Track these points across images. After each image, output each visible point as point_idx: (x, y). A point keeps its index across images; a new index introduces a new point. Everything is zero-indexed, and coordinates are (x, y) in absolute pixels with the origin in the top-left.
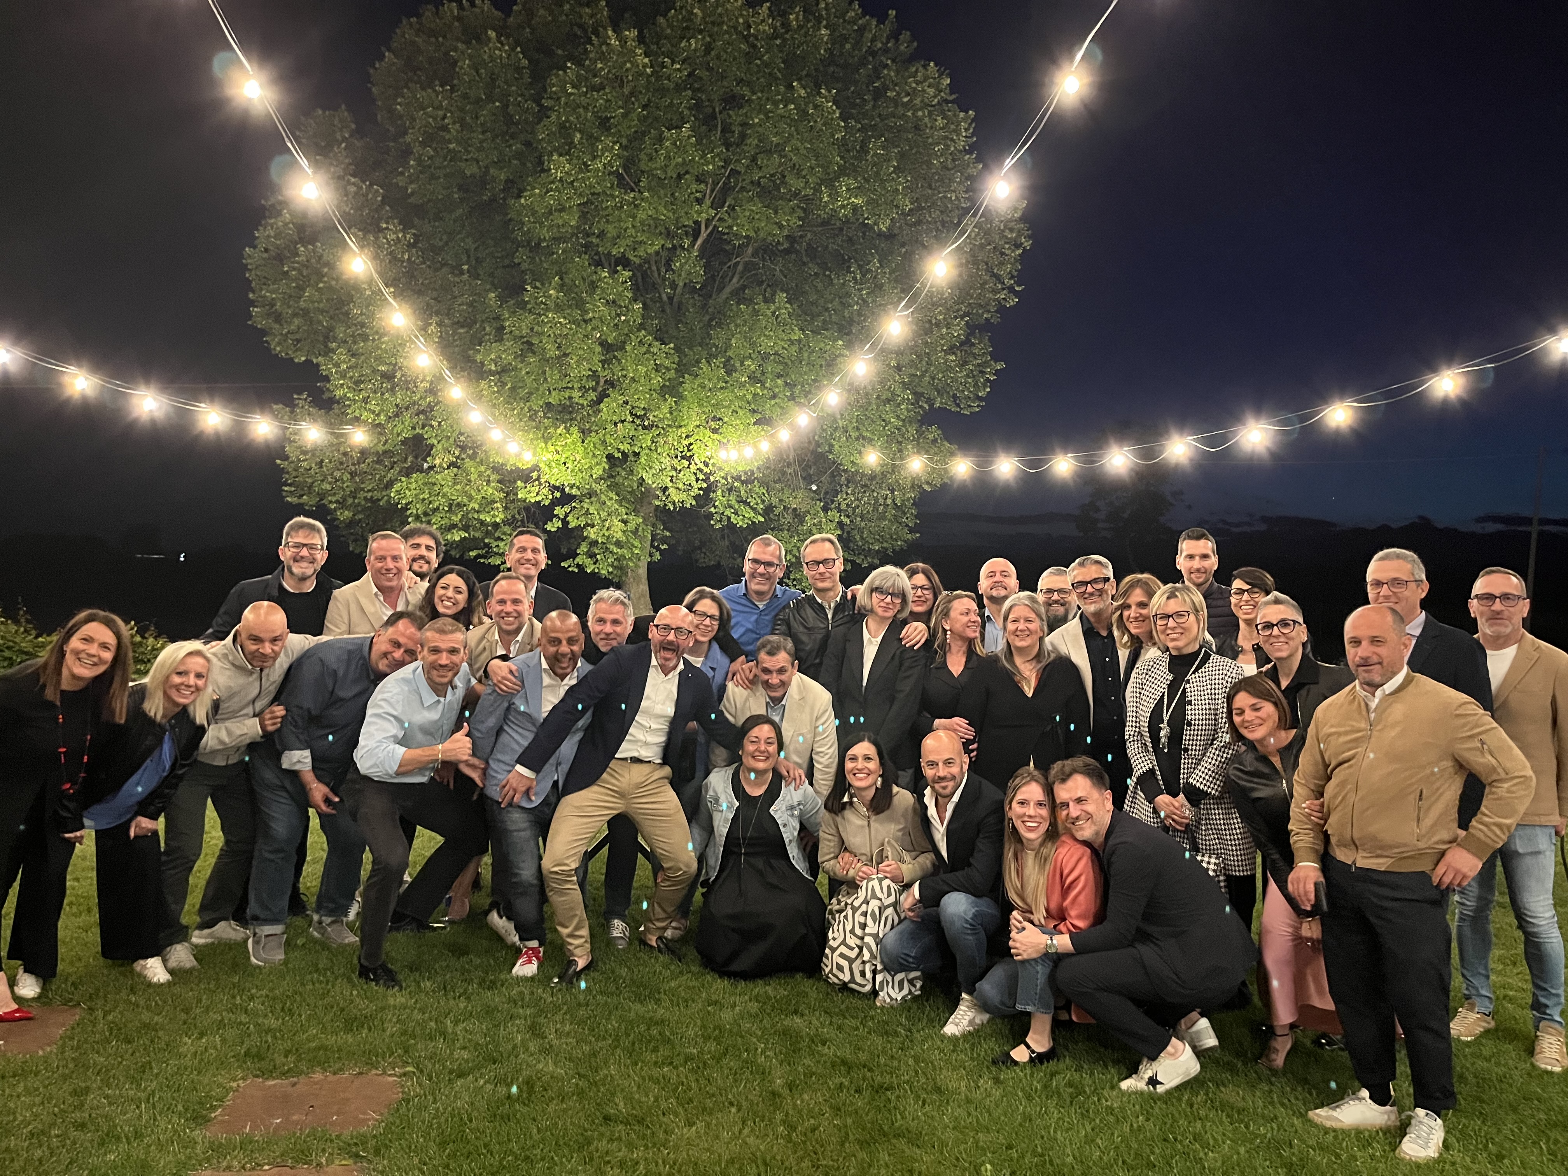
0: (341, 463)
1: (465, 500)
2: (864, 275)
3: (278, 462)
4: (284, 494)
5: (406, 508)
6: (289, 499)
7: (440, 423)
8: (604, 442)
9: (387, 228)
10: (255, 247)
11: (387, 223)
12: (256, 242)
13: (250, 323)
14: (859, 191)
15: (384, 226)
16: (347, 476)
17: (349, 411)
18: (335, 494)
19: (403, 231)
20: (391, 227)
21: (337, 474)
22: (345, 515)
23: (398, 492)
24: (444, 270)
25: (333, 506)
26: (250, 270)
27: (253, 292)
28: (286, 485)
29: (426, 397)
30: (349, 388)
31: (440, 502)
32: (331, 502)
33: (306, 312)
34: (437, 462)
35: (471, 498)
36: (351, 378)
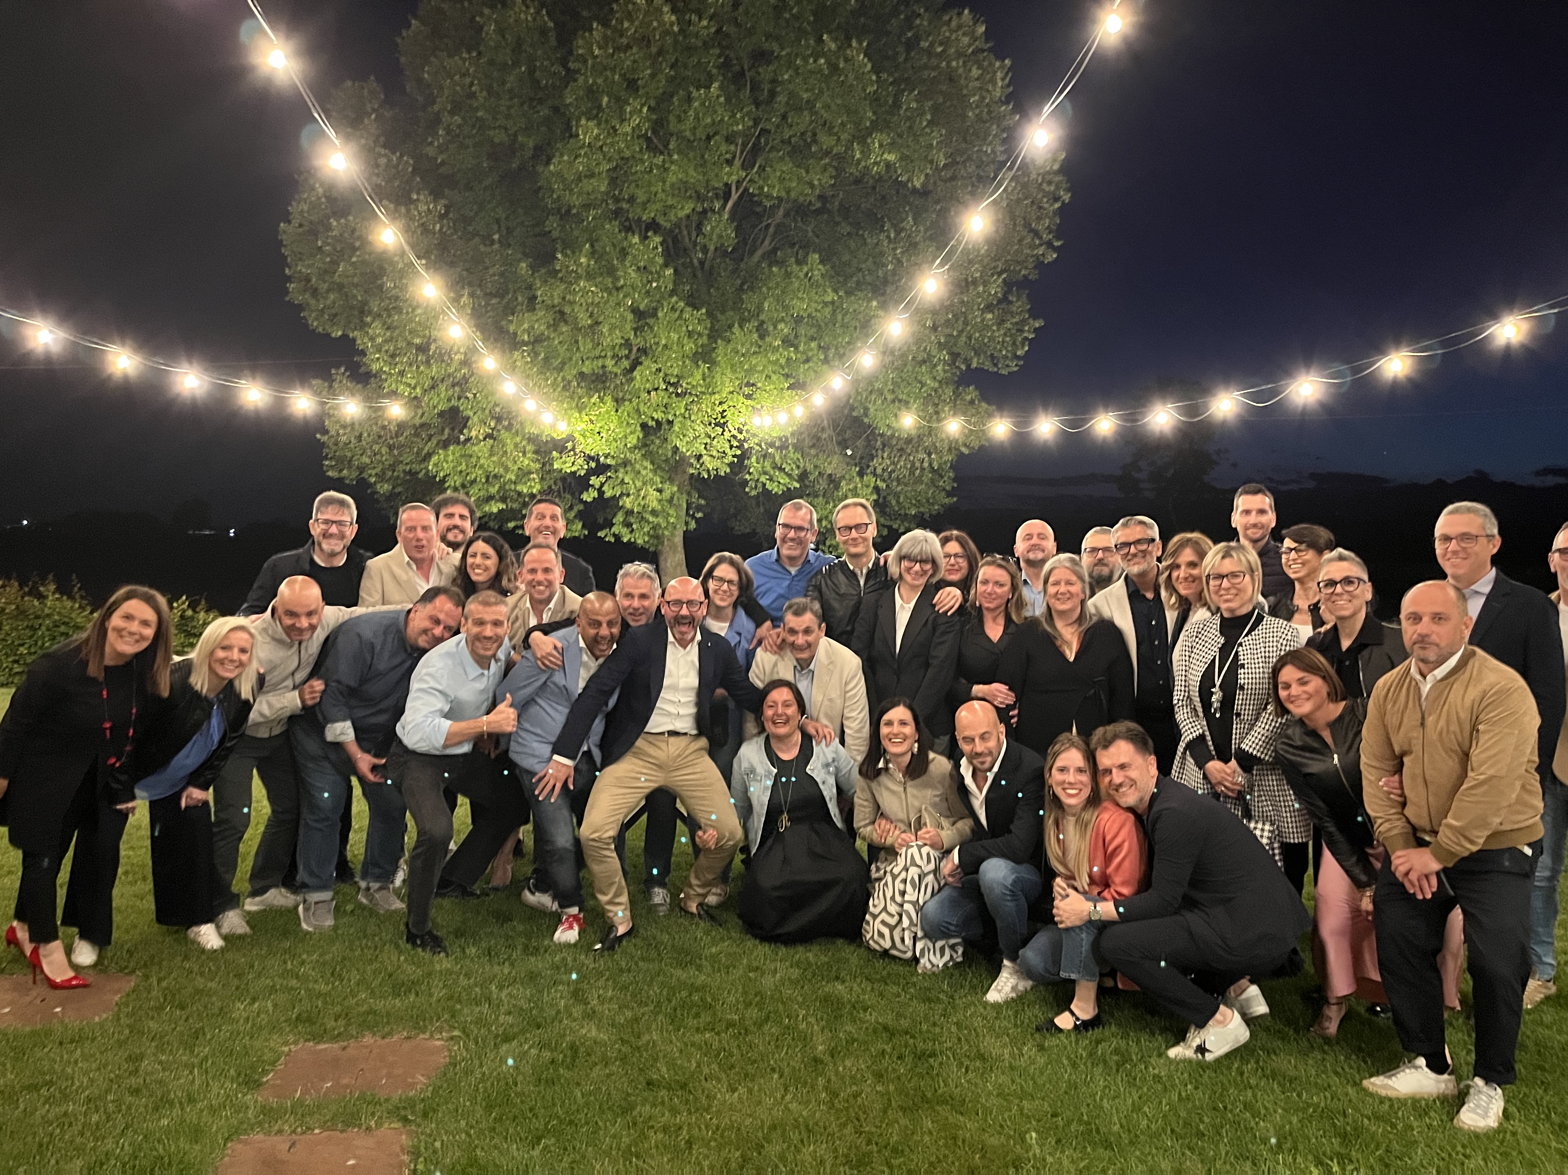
0: (380, 437)
1: (502, 471)
2: (898, 233)
3: (318, 436)
4: (325, 468)
5: (443, 480)
6: (330, 473)
7: (475, 395)
8: (638, 411)
9: (418, 200)
10: (289, 222)
11: (418, 194)
12: (291, 217)
13: (287, 299)
14: (892, 146)
15: (415, 197)
16: (384, 450)
17: (386, 385)
18: (374, 468)
19: (435, 201)
20: (422, 198)
21: (376, 448)
22: (384, 488)
23: (436, 465)
24: (477, 240)
25: (373, 480)
26: (285, 246)
27: (290, 268)
28: (326, 458)
29: (461, 369)
30: (384, 361)
31: (477, 474)
32: (370, 475)
33: (340, 287)
34: (473, 433)
35: (507, 469)
36: (387, 351)
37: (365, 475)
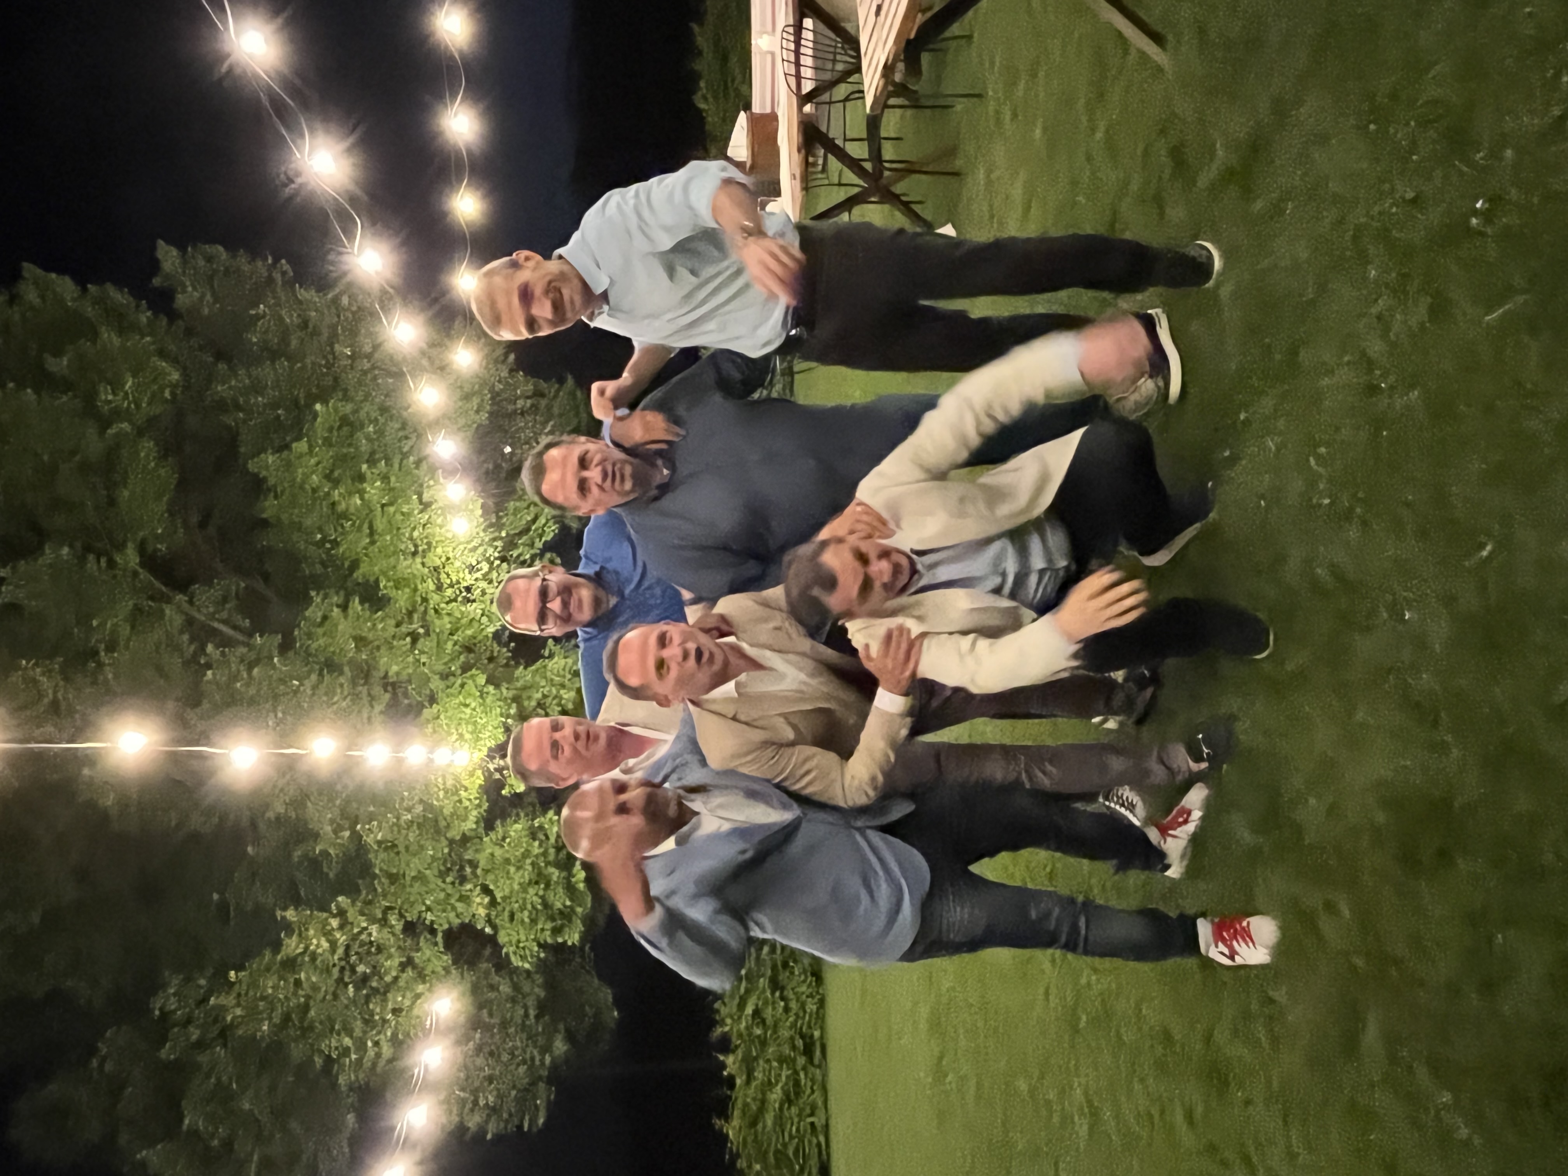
0: (491, 1054)
1: (528, 861)
3: (489, 1136)
4: (535, 1130)
5: (542, 946)
6: (541, 1121)
7: (429, 909)
9: (161, 1009)
16: (508, 1045)
18: (533, 1059)
19: (164, 986)
20: (158, 1006)
21: (505, 1057)
22: (560, 1046)
23: (523, 958)
25: (548, 1059)
28: (521, 1126)
29: (392, 927)
30: (379, 1033)
31: (533, 895)
32: (542, 1061)
34: (482, 912)
35: (526, 854)
37: (545, 1073)
